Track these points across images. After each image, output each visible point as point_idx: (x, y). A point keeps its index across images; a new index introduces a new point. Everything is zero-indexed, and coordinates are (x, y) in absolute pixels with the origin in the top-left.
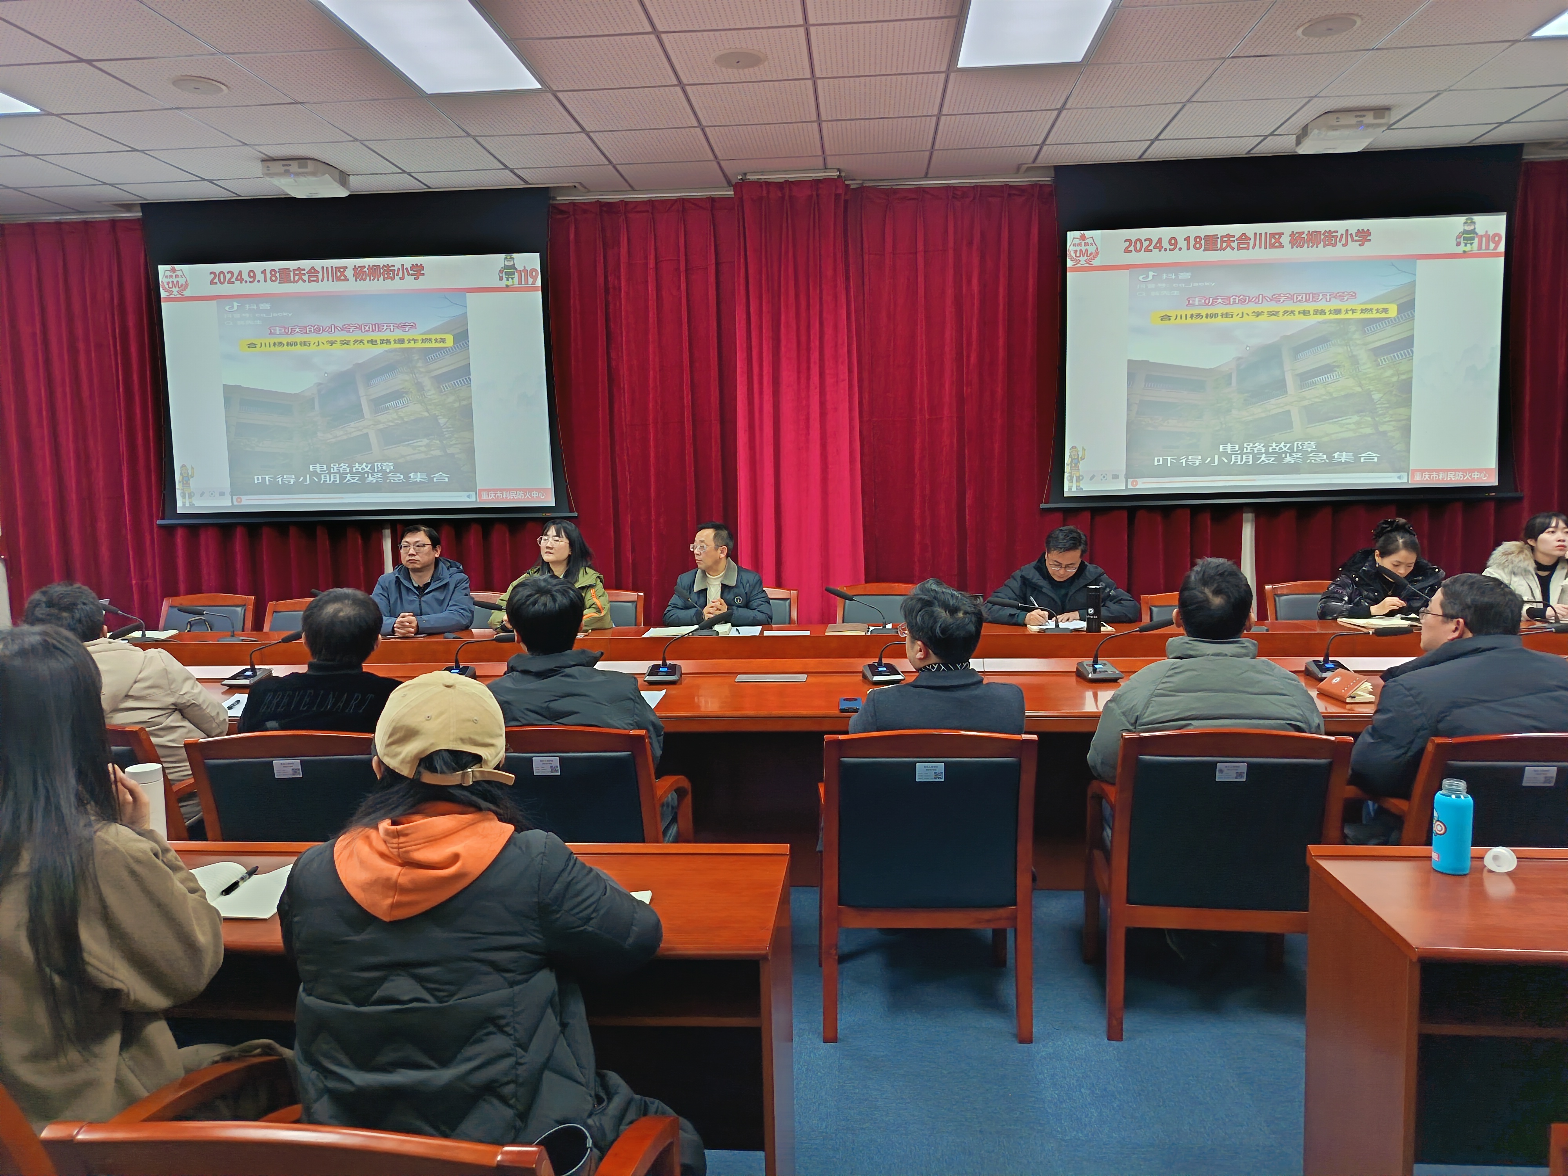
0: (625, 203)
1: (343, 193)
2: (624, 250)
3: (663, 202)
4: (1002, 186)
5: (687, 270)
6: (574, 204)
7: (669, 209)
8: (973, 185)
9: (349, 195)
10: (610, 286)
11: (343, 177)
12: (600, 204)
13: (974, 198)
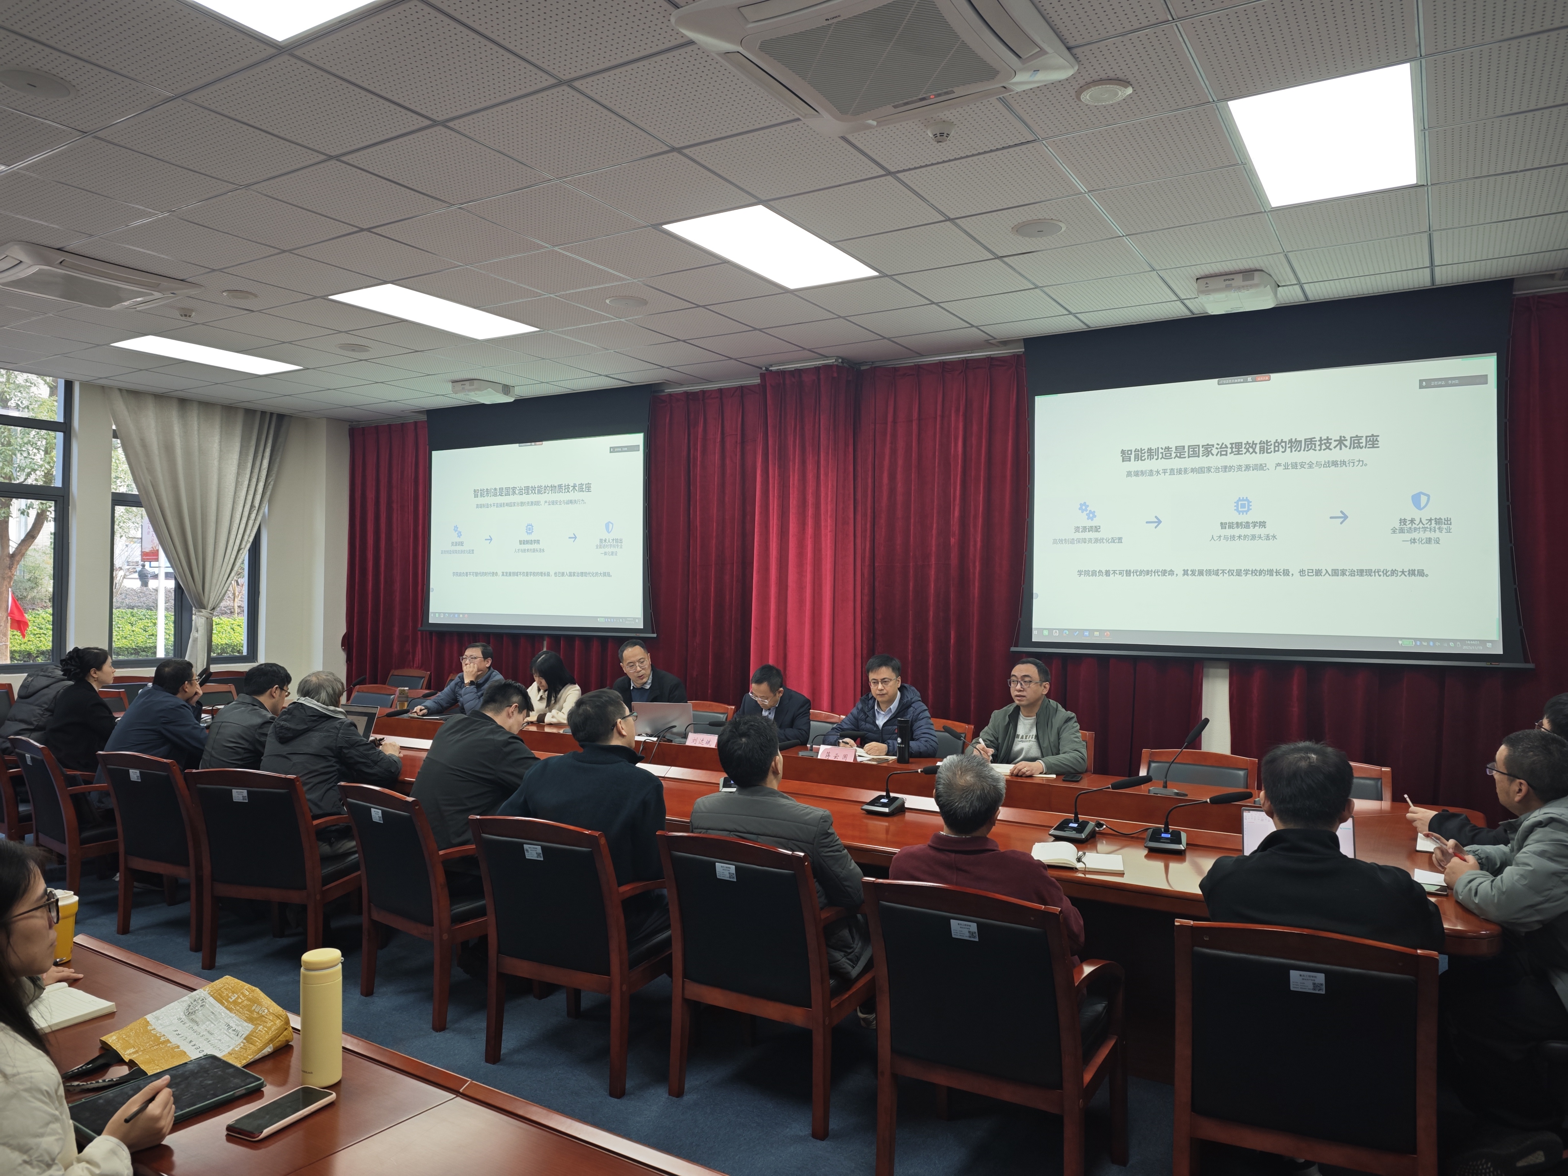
0: (703, 392)
1: (510, 399)
2: (700, 429)
3: (729, 389)
4: (985, 359)
5: (743, 442)
6: (670, 395)
7: (733, 394)
8: (960, 359)
9: (515, 400)
10: (692, 456)
11: (506, 389)
12: (686, 394)
13: (962, 372)
